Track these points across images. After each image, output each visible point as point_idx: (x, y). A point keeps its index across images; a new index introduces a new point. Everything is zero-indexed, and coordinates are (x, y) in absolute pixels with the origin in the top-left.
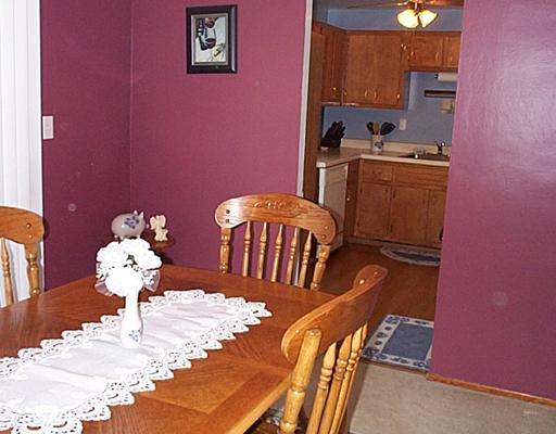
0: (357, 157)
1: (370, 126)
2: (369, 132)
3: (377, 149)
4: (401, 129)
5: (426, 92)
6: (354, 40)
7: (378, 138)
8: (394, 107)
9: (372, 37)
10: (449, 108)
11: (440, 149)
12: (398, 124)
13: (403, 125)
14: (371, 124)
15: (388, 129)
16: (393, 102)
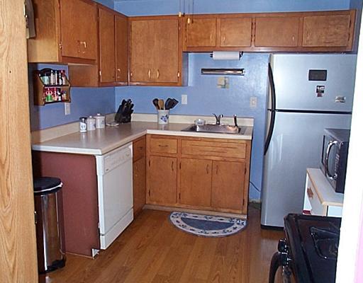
0: (144, 133)
1: (156, 102)
2: (155, 108)
3: (162, 122)
4: (183, 103)
5: (203, 70)
6: (136, 26)
7: (163, 112)
8: (175, 84)
9: (152, 22)
10: (223, 84)
11: (218, 120)
12: (180, 98)
13: (184, 100)
14: (157, 100)
15: (171, 104)
16: (174, 80)
